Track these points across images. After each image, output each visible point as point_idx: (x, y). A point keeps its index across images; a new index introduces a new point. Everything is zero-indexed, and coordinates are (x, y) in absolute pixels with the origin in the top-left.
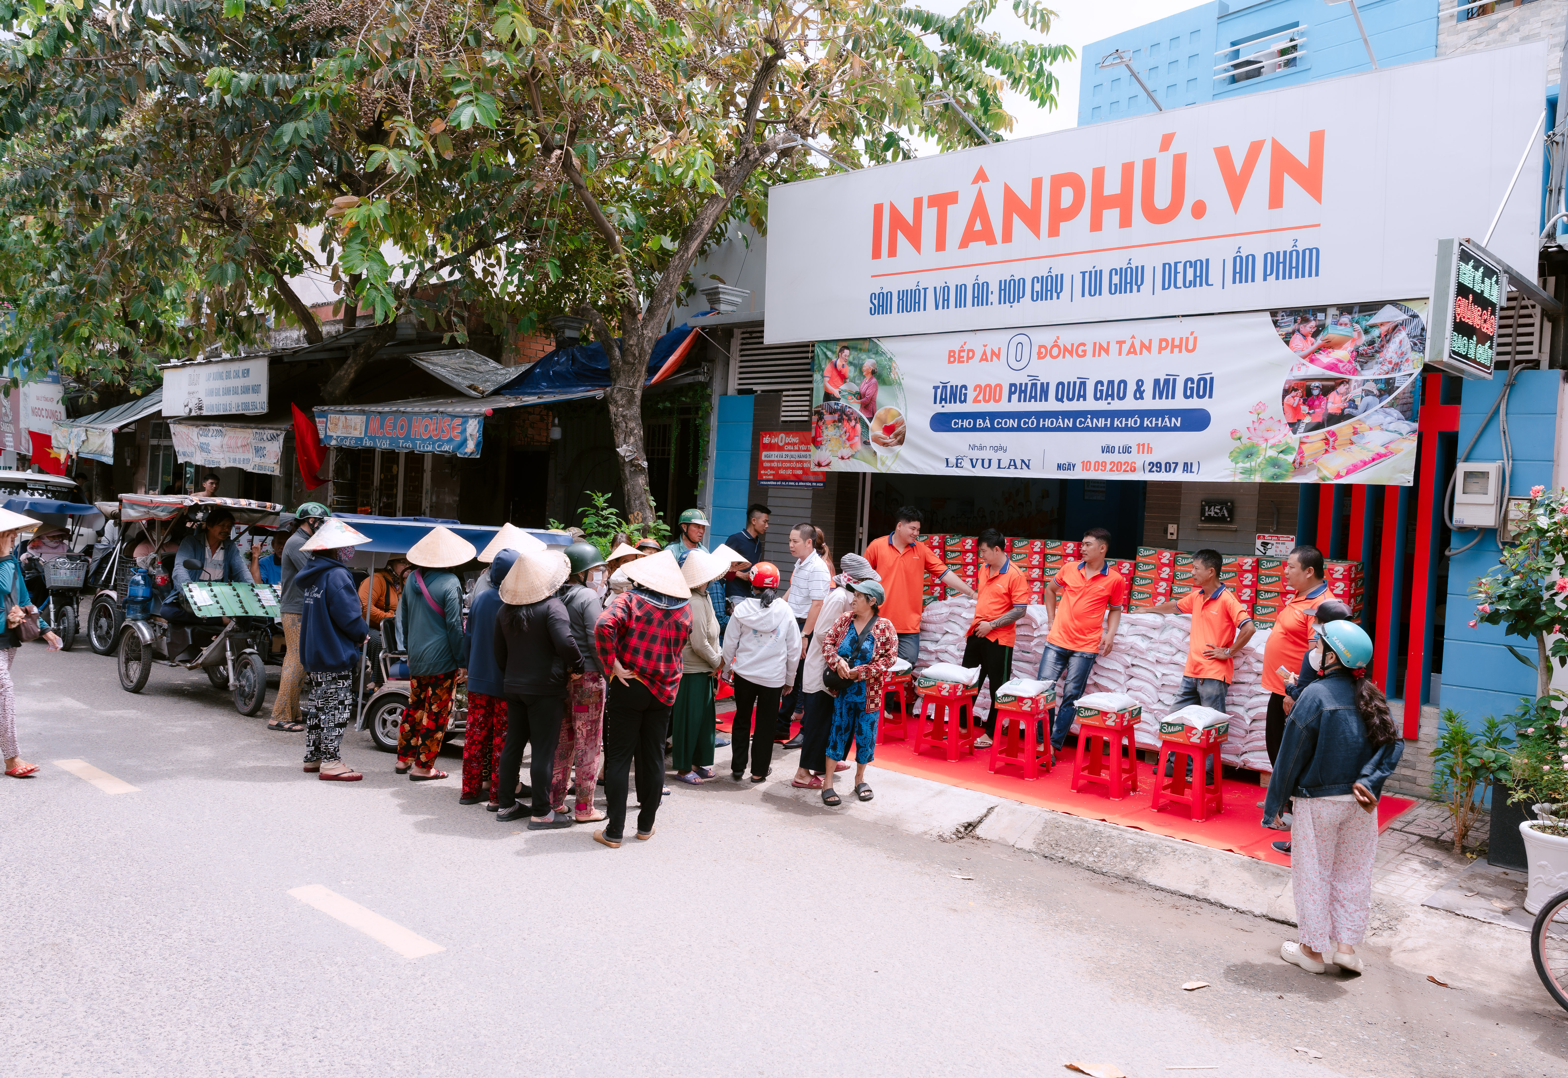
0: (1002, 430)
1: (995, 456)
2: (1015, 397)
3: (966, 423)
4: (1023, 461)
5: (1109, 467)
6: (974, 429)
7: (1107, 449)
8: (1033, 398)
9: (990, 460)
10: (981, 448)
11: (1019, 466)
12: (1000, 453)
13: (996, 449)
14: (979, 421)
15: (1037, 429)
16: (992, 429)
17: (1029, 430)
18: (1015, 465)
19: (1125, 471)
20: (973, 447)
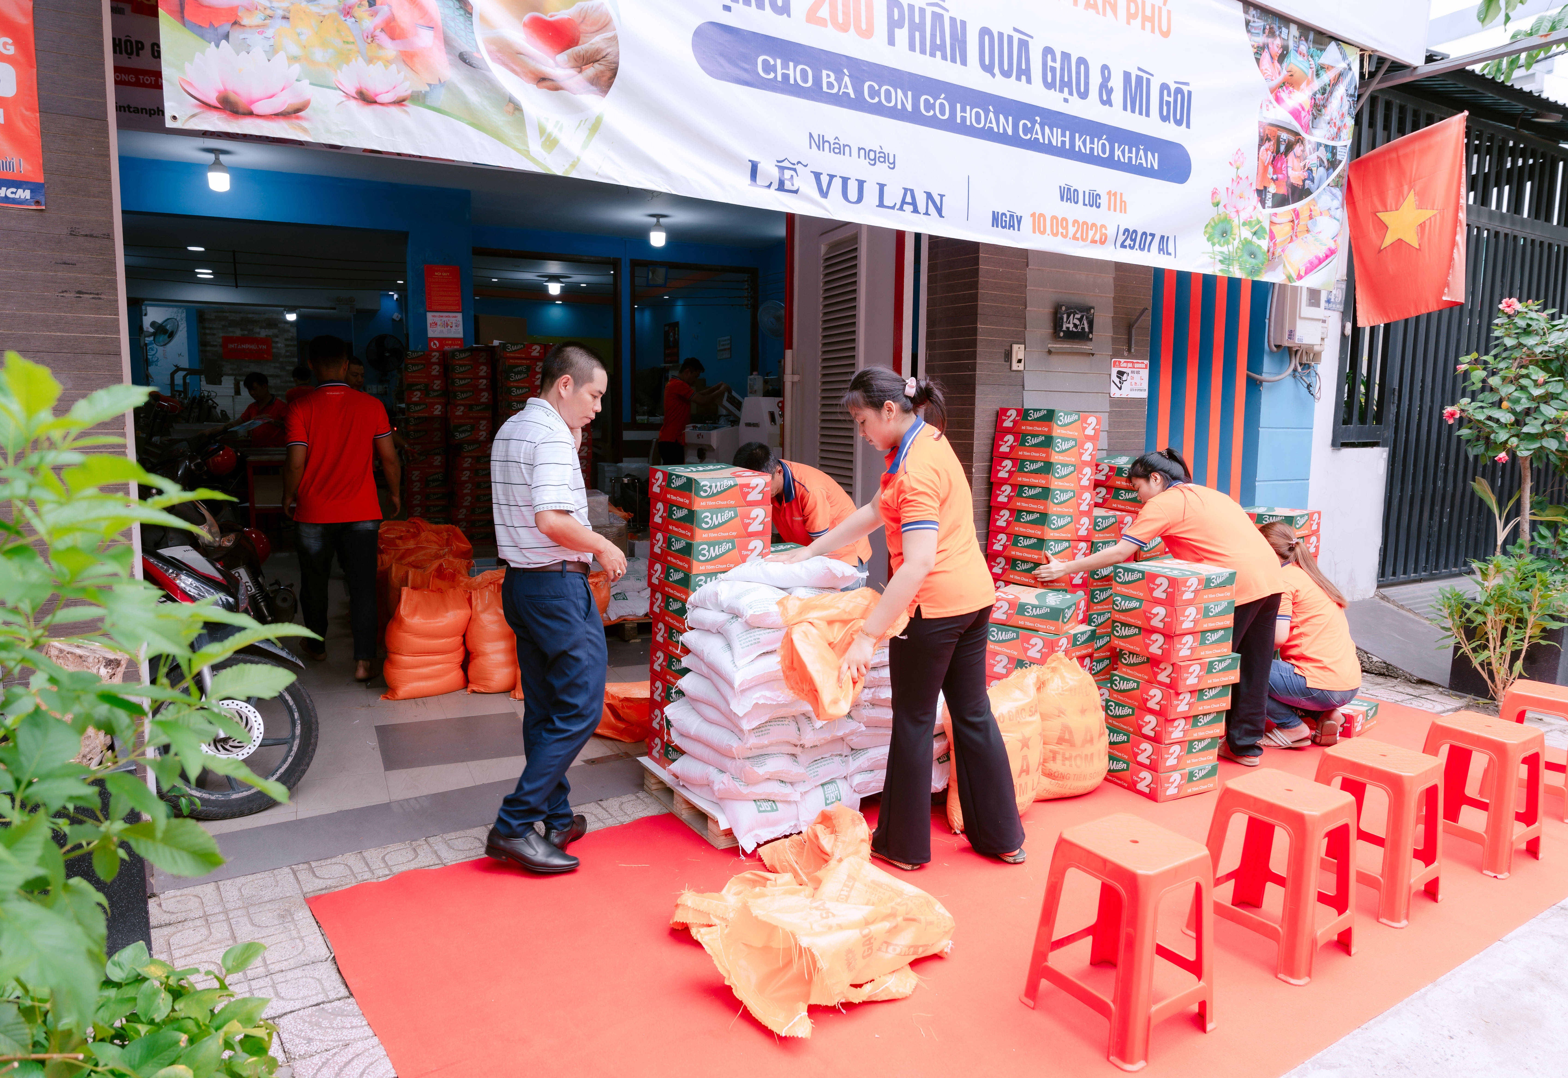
0: (878, 110)
1: (874, 175)
2: (902, 34)
3: (794, 72)
4: (929, 196)
5: (1072, 230)
6: (816, 93)
7: (1068, 194)
8: (937, 49)
9: (861, 184)
10: (839, 149)
11: (922, 207)
12: (882, 167)
13: (877, 157)
14: (827, 77)
15: (952, 126)
16: (858, 104)
17: (933, 123)
18: (914, 203)
19: (1094, 242)
20: (819, 142)
